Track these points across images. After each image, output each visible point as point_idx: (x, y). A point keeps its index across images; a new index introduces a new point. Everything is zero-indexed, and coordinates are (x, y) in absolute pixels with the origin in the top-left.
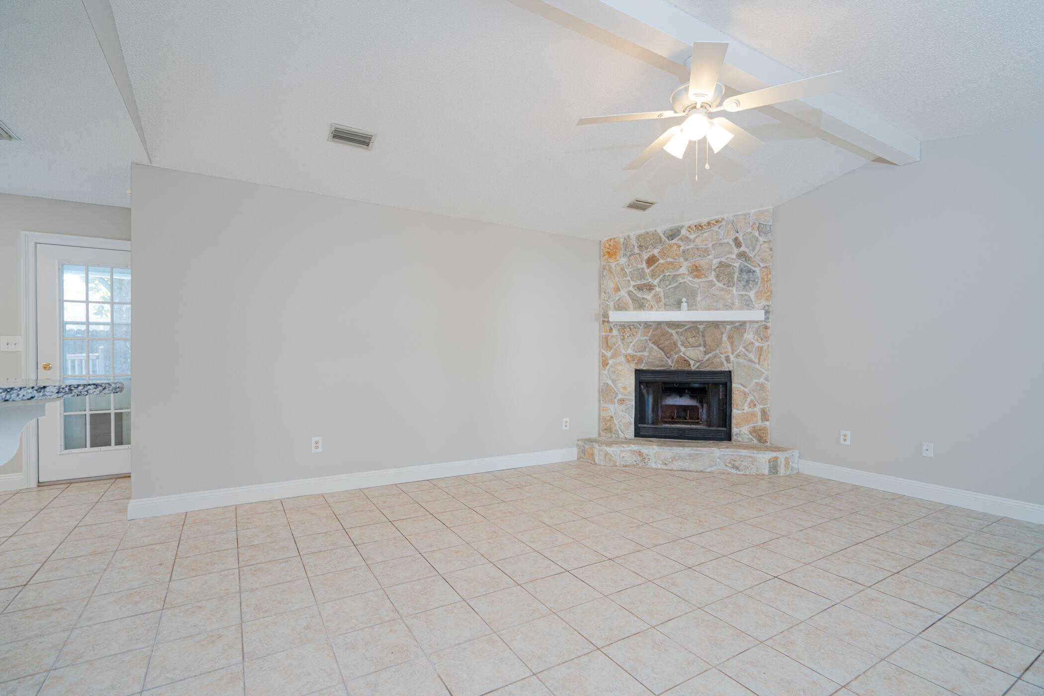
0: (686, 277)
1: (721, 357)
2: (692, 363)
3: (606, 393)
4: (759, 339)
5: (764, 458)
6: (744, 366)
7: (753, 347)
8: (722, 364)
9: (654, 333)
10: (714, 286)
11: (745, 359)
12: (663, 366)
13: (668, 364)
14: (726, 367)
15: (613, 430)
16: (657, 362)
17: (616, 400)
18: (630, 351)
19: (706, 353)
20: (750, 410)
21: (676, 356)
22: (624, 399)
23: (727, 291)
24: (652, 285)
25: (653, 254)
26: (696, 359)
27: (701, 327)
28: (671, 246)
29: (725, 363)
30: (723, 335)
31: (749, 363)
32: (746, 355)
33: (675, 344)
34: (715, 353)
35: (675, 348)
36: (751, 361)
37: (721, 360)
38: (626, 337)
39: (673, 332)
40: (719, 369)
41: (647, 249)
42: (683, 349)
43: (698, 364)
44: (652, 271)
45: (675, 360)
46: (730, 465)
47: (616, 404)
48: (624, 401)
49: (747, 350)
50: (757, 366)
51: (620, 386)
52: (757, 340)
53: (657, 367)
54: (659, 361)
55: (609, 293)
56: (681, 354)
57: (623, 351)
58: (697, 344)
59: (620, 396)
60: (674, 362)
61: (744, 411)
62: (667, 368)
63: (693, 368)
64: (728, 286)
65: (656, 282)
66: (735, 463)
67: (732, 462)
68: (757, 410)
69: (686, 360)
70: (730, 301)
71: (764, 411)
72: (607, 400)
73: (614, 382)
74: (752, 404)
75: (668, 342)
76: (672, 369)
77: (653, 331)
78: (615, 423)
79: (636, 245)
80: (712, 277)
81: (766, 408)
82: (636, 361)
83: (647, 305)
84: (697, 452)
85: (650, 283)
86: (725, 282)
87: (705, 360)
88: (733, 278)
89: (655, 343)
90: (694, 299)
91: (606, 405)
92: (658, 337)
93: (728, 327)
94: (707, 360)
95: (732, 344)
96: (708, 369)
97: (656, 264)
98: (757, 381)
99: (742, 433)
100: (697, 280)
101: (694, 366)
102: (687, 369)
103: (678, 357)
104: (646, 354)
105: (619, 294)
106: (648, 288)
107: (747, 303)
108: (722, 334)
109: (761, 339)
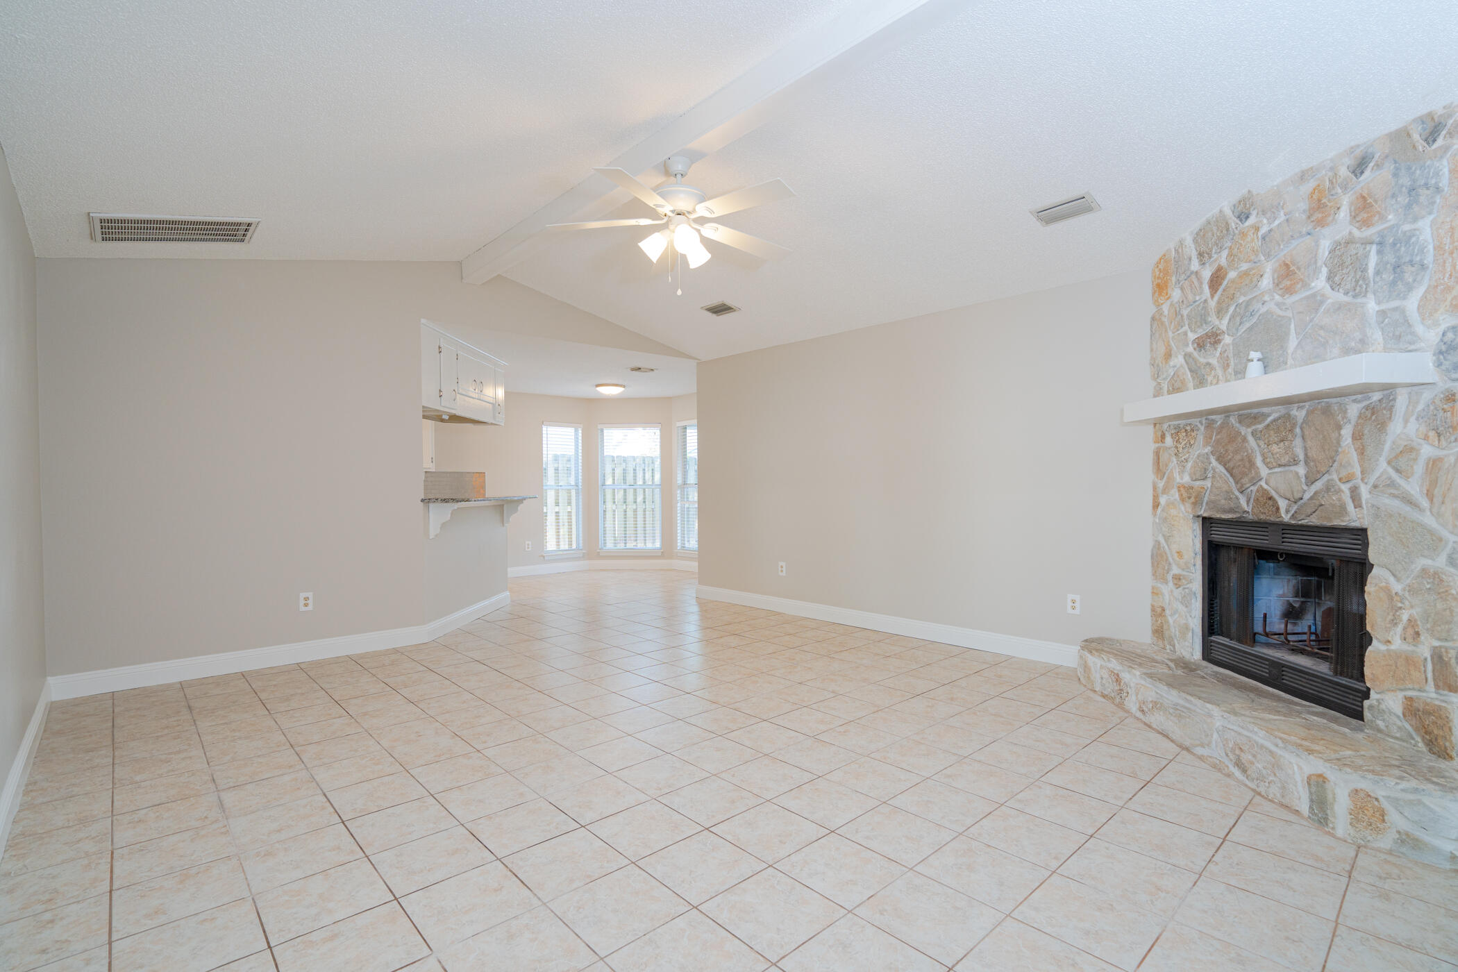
0: (1267, 298)
1: (1340, 490)
2: (1282, 504)
3: (1159, 559)
4: (1432, 434)
5: (1300, 768)
6: (1391, 516)
7: (1415, 460)
8: (1343, 508)
9: (1219, 437)
10: (1322, 303)
11: (1395, 496)
12: (1231, 511)
13: (1239, 506)
14: (1354, 518)
15: (1166, 634)
16: (1223, 502)
17: (1170, 577)
18: (1186, 479)
19: (1310, 481)
20: (1406, 647)
21: (1254, 488)
22: (1180, 575)
23: (1349, 310)
24: (1218, 332)
25: (1219, 265)
26: (1289, 495)
27: (1299, 414)
28: (1243, 234)
29: (1350, 507)
30: (1343, 432)
31: (1407, 509)
32: (1392, 484)
33: (1250, 461)
34: (1328, 481)
35: (1250, 470)
36: (1409, 501)
37: (1339, 500)
38: (1181, 450)
39: (1246, 431)
40: (1337, 522)
41: (1210, 258)
42: (1264, 472)
43: (1295, 508)
44: (1218, 303)
45: (1253, 497)
46: (1231, 756)
47: (1171, 584)
48: (1180, 579)
49: (1398, 471)
50: (1429, 520)
51: (1175, 547)
52: (1426, 438)
53: (1225, 511)
54: (1225, 499)
55: (1158, 366)
56: (1263, 483)
57: (1178, 480)
58: (1287, 458)
59: (1175, 570)
60: (1252, 500)
61: (1393, 647)
62: (1238, 515)
63: (1286, 518)
64: (1354, 297)
65: (1223, 324)
66: (1242, 755)
67: (1237, 752)
68: (1424, 651)
69: (1271, 498)
70: (1358, 335)
71: (1440, 657)
72: (1157, 574)
73: (1167, 539)
74: (1410, 631)
75: (1238, 457)
76: (1250, 517)
77: (1217, 434)
78: (1168, 622)
79: (1194, 254)
80: (1320, 283)
81: (1447, 649)
82: (1193, 499)
83: (1210, 379)
84: (1187, 705)
85: (1214, 330)
86: (1348, 286)
87: (1307, 496)
88: (1364, 270)
89: (1220, 459)
90: (1282, 347)
91: (1159, 585)
92: (1223, 447)
93: (1354, 410)
94: (1311, 498)
95: (1362, 452)
96: (1314, 521)
97: (1225, 283)
98: (1428, 562)
99: (1383, 706)
100: (1290, 300)
101: (1287, 511)
102: (1273, 519)
103: (1258, 491)
104: (1208, 483)
105: (1172, 363)
106: (1212, 340)
107: (1397, 333)
108: (1339, 428)
109: (1439, 435)
